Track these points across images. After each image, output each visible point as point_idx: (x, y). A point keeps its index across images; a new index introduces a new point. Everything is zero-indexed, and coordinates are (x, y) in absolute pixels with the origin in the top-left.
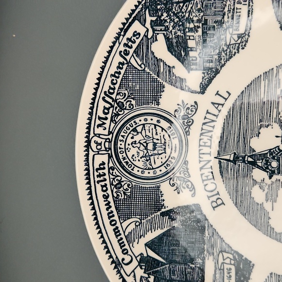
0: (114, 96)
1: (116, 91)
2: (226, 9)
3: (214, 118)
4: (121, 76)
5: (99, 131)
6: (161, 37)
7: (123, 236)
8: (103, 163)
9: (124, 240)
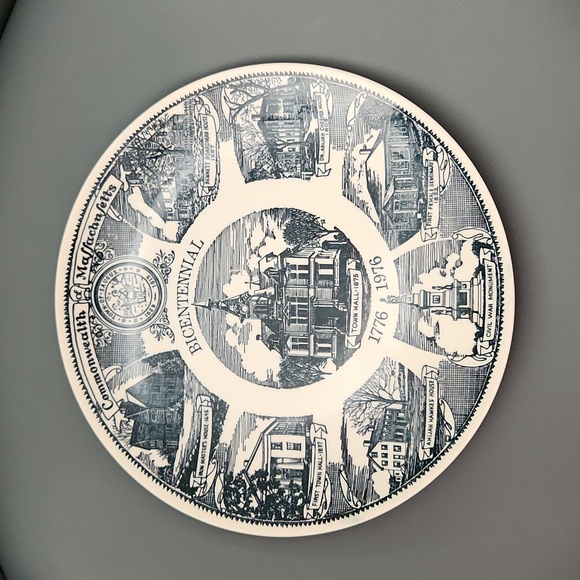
0: (92, 247)
1: (95, 242)
2: (196, 164)
3: (190, 266)
4: (99, 227)
5: (79, 280)
6: (136, 190)
7: (103, 382)
8: (84, 313)
9: (105, 386)
